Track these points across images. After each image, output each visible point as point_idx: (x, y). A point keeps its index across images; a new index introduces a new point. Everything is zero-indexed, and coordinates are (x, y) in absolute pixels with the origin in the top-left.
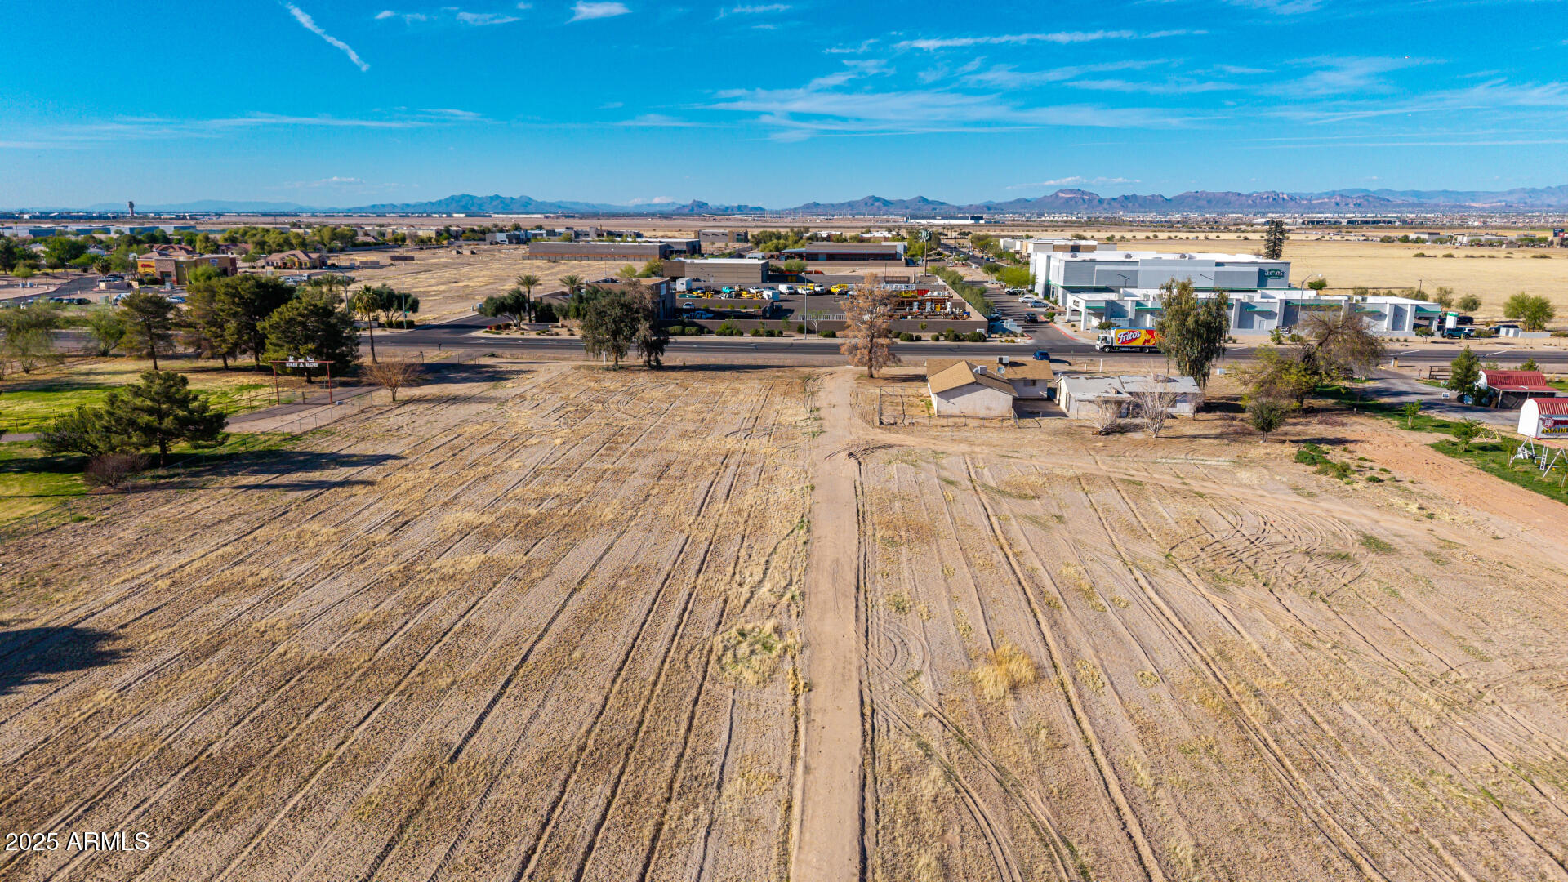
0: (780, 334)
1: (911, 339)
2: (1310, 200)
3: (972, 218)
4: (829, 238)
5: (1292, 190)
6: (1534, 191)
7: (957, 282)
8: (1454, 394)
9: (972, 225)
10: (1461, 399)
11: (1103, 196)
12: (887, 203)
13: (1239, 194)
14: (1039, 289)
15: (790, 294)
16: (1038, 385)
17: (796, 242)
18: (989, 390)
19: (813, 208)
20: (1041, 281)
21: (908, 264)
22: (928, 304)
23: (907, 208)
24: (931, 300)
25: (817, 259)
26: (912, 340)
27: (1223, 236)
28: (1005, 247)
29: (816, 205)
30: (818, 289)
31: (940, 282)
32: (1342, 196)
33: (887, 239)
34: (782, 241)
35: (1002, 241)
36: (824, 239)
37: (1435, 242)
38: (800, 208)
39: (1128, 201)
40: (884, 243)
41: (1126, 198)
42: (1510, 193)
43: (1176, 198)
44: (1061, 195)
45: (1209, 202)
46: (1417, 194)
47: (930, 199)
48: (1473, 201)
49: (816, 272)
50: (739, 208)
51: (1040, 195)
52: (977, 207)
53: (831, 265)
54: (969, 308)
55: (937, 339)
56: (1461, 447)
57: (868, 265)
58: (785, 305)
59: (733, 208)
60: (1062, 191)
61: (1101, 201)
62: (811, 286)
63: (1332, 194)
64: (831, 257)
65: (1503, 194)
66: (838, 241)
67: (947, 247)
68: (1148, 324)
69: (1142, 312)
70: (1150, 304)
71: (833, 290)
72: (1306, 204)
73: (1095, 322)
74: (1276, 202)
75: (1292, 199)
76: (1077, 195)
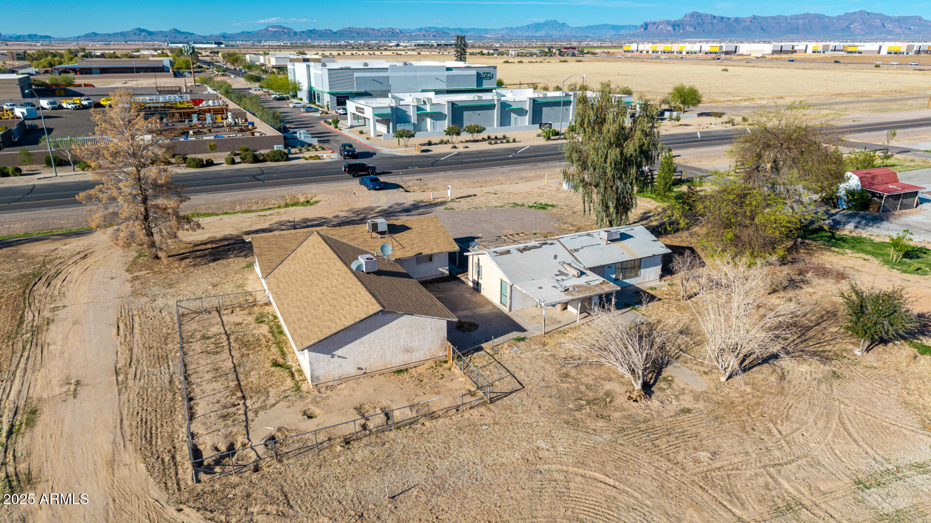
0: (18, 172)
1: (200, 164)
2: (410, 33)
3: (216, 43)
4: (103, 56)
5: (400, 28)
6: (511, 28)
7: (228, 92)
9: (216, 48)
11: (296, 30)
12: (150, 33)
14: (303, 95)
15: (53, 109)
16: (435, 259)
17: (71, 59)
18: (406, 319)
19: (93, 36)
20: (305, 87)
21: (177, 75)
22: (208, 115)
23: (166, 36)
24: (209, 111)
25: (91, 73)
26: (203, 166)
27: (384, 53)
28: (251, 61)
29: (95, 34)
30: (85, 103)
31: (210, 90)
32: (426, 31)
33: (153, 56)
34: (57, 58)
35: (248, 57)
36: (98, 57)
37: (498, 55)
38: (82, 37)
39: (311, 33)
40: (151, 59)
41: (310, 31)
42: (502, 29)
43: (339, 31)
45: (358, 34)
47: (182, 31)
49: (86, 85)
50: (30, 36)
51: (256, 29)
52: (216, 36)
53: (103, 78)
54: (251, 118)
55: (233, 162)
57: (140, 77)
58: (42, 124)
59: (24, 37)
60: (270, 27)
61: (295, 33)
62: (77, 100)
63: (421, 30)
64: (104, 71)
66: (111, 57)
67: (205, 62)
68: (429, 127)
69: (422, 116)
70: (428, 109)
71: (102, 103)
72: (409, 35)
73: (382, 128)
74: (393, 34)
75: (401, 32)
76: (280, 29)
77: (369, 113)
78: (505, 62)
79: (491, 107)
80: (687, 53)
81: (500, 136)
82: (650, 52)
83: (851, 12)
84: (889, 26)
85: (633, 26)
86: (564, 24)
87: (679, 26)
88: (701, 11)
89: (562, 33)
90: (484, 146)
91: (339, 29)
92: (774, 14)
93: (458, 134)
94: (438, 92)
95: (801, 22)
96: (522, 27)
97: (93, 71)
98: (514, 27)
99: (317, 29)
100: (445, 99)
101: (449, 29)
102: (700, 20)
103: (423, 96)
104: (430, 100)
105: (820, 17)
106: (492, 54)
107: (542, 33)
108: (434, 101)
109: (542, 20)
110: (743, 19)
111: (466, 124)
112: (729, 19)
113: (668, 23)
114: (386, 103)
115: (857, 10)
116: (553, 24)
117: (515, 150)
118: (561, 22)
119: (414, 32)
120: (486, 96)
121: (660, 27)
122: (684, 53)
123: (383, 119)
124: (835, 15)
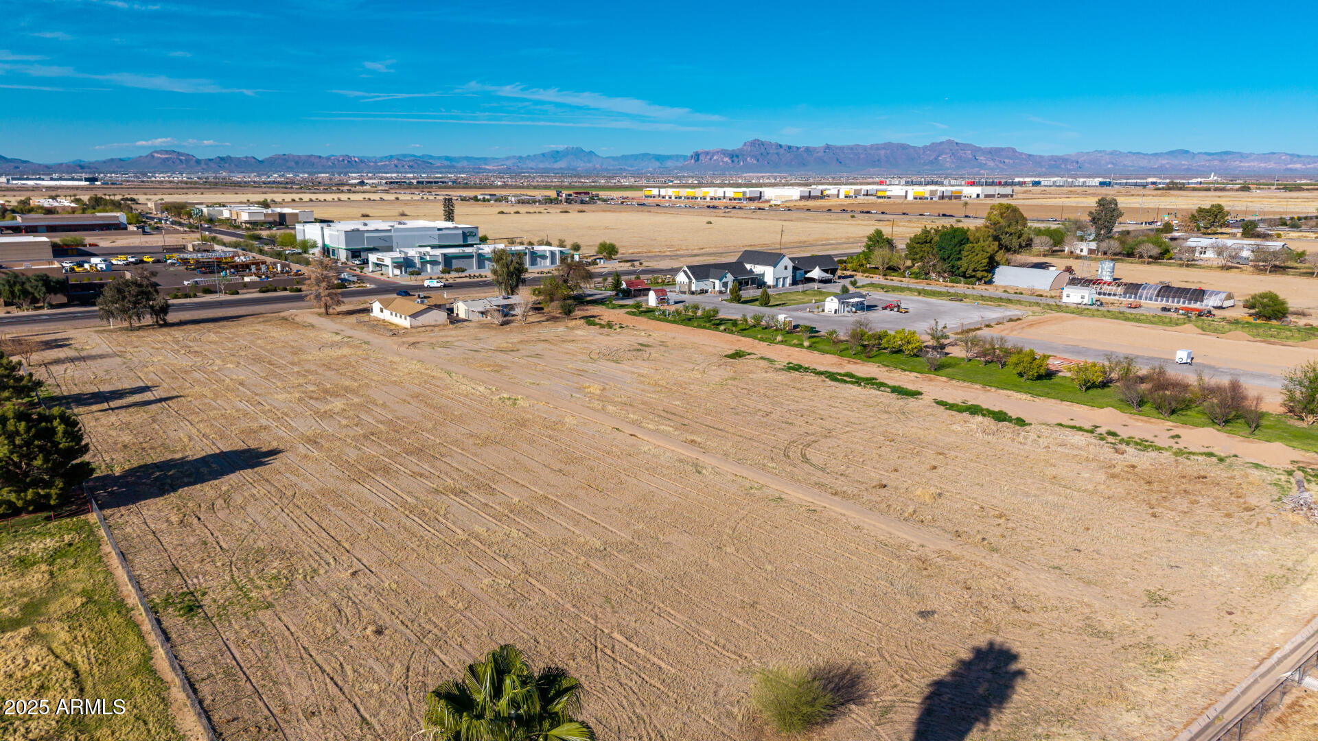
2: (375, 162)
5: (359, 155)
6: (520, 157)
8: (614, 293)
9: (90, 187)
10: (617, 295)
11: (198, 157)
13: (320, 157)
20: (319, 244)
22: (263, 266)
27: (353, 198)
32: (398, 160)
37: (496, 201)
39: (225, 162)
41: (222, 159)
42: (508, 158)
43: (267, 160)
44: (156, 155)
45: (297, 163)
46: (447, 158)
48: (486, 164)
49: (91, 245)
54: (296, 267)
56: (637, 312)
60: (157, 152)
61: (198, 162)
63: (390, 158)
65: (503, 159)
68: (429, 270)
69: (424, 263)
70: (428, 258)
71: (145, 259)
72: (376, 167)
73: (397, 272)
74: (350, 164)
75: (362, 161)
76: (174, 156)
77: (388, 261)
78: (499, 213)
79: (470, 256)
80: (711, 199)
81: (477, 274)
82: (673, 198)
83: (939, 141)
84: (982, 159)
85: (681, 156)
86: (591, 153)
87: (737, 156)
88: (763, 138)
89: (590, 165)
90: (467, 280)
91: (267, 156)
92: (850, 143)
93: (449, 273)
94: (433, 247)
95: (883, 152)
96: (535, 156)
97: (39, 229)
98: (524, 155)
99: (232, 156)
100: (438, 252)
101: (431, 157)
102: (763, 150)
103: (423, 250)
104: (428, 253)
105: (904, 147)
106: (489, 201)
107: (562, 164)
108: (431, 253)
109: (561, 147)
110: (815, 149)
111: (454, 267)
112: (798, 148)
113: (724, 153)
114: (396, 254)
115: (944, 139)
116: (578, 153)
117: (485, 281)
118: (586, 149)
119: (381, 161)
120: (468, 250)
121: (715, 158)
122: (708, 199)
123: (398, 265)
124: (921, 145)
